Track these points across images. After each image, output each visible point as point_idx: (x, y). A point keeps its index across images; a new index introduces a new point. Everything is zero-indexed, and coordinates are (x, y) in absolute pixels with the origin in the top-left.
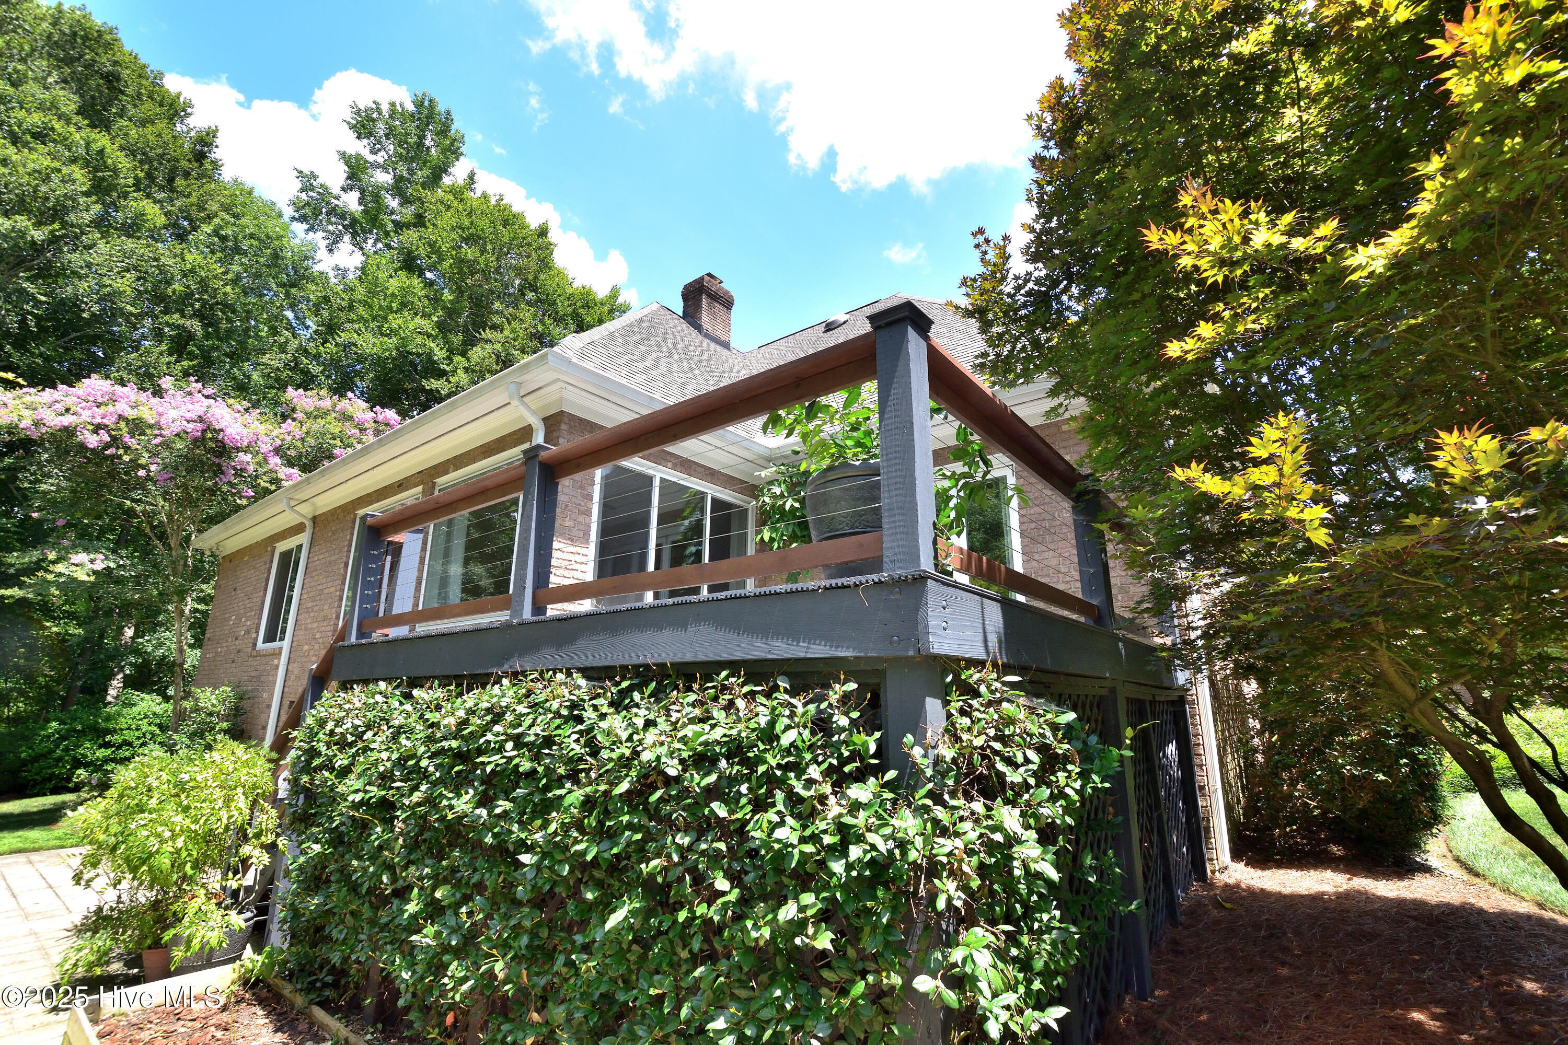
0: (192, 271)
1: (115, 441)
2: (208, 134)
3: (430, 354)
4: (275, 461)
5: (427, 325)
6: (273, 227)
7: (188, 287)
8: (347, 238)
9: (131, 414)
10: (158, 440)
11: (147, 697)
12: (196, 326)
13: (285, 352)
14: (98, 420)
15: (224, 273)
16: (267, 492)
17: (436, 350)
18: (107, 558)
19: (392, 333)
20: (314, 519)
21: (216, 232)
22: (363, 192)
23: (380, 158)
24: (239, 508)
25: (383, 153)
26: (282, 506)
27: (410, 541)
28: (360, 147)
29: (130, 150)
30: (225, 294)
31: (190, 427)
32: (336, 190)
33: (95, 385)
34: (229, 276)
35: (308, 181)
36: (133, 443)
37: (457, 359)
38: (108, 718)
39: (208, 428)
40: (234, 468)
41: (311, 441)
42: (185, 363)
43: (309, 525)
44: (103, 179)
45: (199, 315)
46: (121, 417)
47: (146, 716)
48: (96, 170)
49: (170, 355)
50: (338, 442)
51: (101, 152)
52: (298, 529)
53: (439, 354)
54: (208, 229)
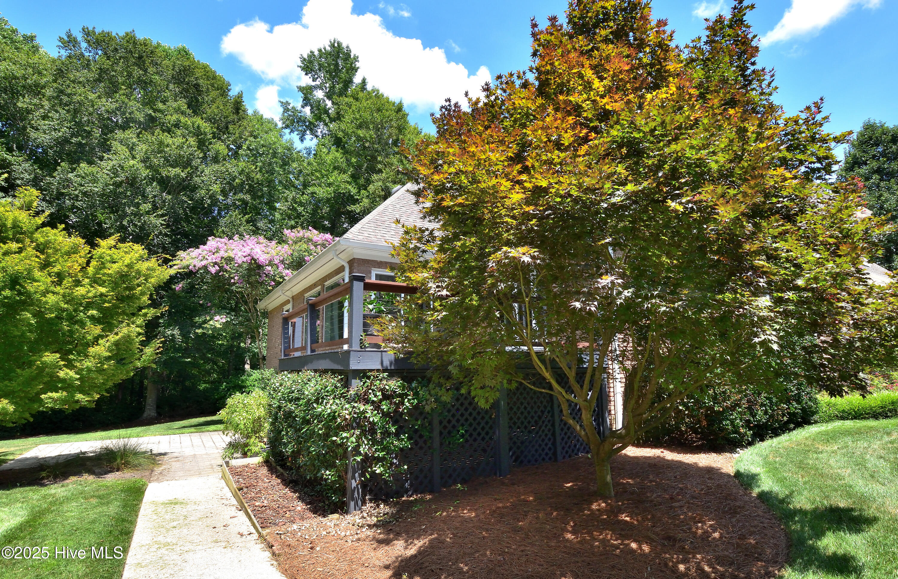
0: (243, 170)
1: (222, 269)
2: (239, 97)
3: (350, 192)
4: (281, 267)
5: (346, 177)
6: (272, 137)
7: (242, 180)
8: (308, 132)
9: (226, 255)
10: (236, 265)
11: (255, 371)
12: (248, 197)
13: (287, 201)
14: (214, 261)
15: (256, 168)
16: (280, 283)
17: (352, 189)
18: (227, 317)
19: (330, 185)
20: (293, 298)
21: (248, 148)
22: (311, 106)
23: (318, 82)
24: (270, 291)
25: (319, 79)
26: (280, 293)
27: (298, 321)
28: (306, 80)
29: (209, 120)
30: (257, 179)
31: (245, 259)
32: (299, 108)
33: (212, 242)
34: (258, 169)
35: (285, 106)
36: (228, 268)
37: (363, 192)
38: (243, 381)
39: (253, 259)
40: (265, 273)
41: (296, 254)
42: (246, 216)
43: (291, 300)
44: (201, 139)
45: (248, 192)
46: (222, 258)
47: (256, 380)
48: (198, 136)
49: (240, 214)
50: (306, 254)
51: (198, 127)
52: (287, 302)
53: (354, 191)
54: (245, 147)
